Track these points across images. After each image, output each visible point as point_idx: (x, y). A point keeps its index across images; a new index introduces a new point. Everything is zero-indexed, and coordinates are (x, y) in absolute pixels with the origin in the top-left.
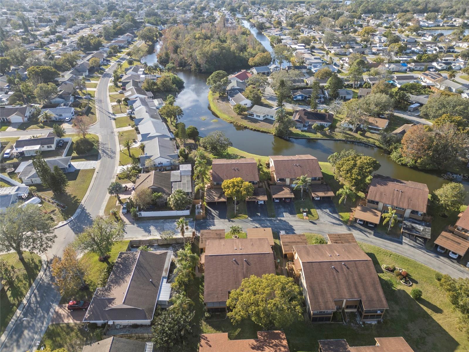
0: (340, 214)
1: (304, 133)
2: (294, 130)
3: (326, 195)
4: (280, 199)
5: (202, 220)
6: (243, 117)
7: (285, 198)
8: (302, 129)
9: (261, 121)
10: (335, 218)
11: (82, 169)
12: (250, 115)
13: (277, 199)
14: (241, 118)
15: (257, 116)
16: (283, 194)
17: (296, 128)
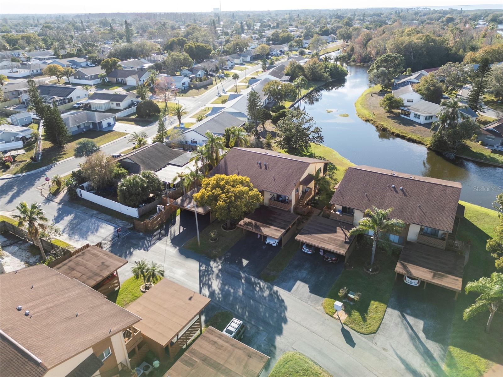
0: (452, 348)
1: (496, 156)
2: (475, 146)
3: (436, 281)
4: (316, 249)
5: (141, 234)
6: (393, 115)
7: (326, 251)
8: (496, 148)
9: (420, 124)
10: (427, 355)
11: (116, 131)
12: (405, 115)
13: (309, 246)
14: (388, 117)
15: (416, 115)
16: (323, 240)
17: (483, 144)
